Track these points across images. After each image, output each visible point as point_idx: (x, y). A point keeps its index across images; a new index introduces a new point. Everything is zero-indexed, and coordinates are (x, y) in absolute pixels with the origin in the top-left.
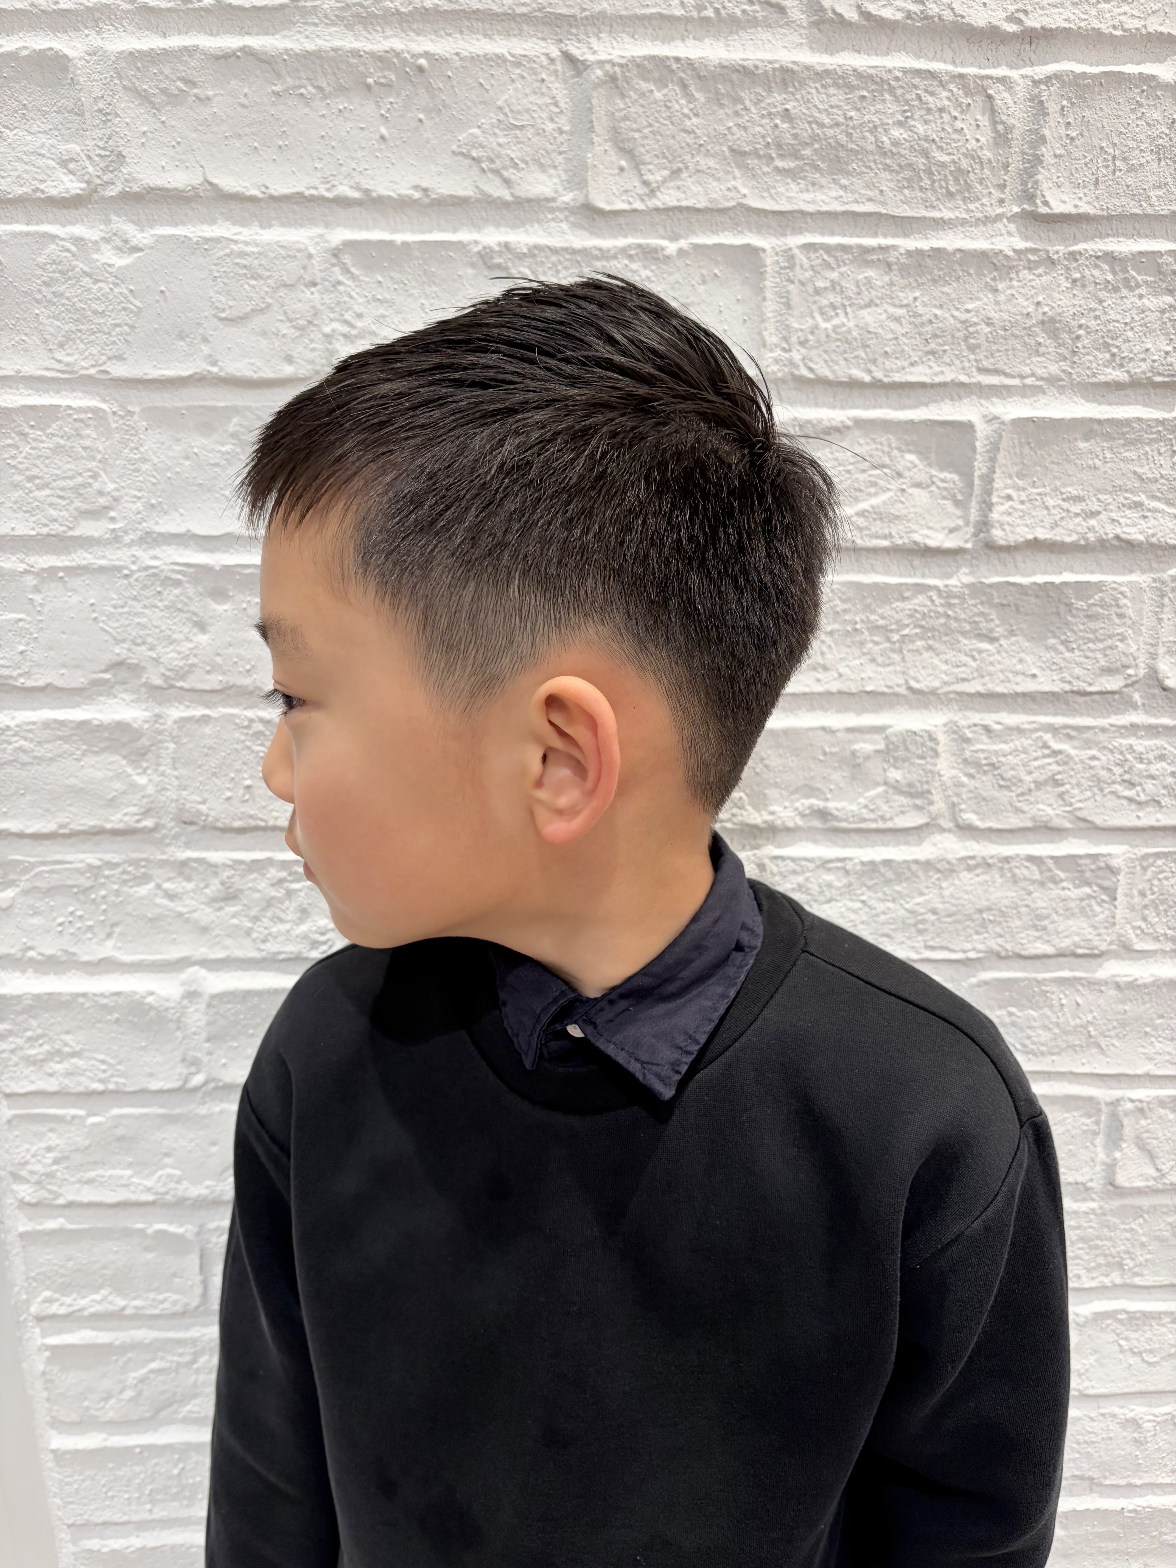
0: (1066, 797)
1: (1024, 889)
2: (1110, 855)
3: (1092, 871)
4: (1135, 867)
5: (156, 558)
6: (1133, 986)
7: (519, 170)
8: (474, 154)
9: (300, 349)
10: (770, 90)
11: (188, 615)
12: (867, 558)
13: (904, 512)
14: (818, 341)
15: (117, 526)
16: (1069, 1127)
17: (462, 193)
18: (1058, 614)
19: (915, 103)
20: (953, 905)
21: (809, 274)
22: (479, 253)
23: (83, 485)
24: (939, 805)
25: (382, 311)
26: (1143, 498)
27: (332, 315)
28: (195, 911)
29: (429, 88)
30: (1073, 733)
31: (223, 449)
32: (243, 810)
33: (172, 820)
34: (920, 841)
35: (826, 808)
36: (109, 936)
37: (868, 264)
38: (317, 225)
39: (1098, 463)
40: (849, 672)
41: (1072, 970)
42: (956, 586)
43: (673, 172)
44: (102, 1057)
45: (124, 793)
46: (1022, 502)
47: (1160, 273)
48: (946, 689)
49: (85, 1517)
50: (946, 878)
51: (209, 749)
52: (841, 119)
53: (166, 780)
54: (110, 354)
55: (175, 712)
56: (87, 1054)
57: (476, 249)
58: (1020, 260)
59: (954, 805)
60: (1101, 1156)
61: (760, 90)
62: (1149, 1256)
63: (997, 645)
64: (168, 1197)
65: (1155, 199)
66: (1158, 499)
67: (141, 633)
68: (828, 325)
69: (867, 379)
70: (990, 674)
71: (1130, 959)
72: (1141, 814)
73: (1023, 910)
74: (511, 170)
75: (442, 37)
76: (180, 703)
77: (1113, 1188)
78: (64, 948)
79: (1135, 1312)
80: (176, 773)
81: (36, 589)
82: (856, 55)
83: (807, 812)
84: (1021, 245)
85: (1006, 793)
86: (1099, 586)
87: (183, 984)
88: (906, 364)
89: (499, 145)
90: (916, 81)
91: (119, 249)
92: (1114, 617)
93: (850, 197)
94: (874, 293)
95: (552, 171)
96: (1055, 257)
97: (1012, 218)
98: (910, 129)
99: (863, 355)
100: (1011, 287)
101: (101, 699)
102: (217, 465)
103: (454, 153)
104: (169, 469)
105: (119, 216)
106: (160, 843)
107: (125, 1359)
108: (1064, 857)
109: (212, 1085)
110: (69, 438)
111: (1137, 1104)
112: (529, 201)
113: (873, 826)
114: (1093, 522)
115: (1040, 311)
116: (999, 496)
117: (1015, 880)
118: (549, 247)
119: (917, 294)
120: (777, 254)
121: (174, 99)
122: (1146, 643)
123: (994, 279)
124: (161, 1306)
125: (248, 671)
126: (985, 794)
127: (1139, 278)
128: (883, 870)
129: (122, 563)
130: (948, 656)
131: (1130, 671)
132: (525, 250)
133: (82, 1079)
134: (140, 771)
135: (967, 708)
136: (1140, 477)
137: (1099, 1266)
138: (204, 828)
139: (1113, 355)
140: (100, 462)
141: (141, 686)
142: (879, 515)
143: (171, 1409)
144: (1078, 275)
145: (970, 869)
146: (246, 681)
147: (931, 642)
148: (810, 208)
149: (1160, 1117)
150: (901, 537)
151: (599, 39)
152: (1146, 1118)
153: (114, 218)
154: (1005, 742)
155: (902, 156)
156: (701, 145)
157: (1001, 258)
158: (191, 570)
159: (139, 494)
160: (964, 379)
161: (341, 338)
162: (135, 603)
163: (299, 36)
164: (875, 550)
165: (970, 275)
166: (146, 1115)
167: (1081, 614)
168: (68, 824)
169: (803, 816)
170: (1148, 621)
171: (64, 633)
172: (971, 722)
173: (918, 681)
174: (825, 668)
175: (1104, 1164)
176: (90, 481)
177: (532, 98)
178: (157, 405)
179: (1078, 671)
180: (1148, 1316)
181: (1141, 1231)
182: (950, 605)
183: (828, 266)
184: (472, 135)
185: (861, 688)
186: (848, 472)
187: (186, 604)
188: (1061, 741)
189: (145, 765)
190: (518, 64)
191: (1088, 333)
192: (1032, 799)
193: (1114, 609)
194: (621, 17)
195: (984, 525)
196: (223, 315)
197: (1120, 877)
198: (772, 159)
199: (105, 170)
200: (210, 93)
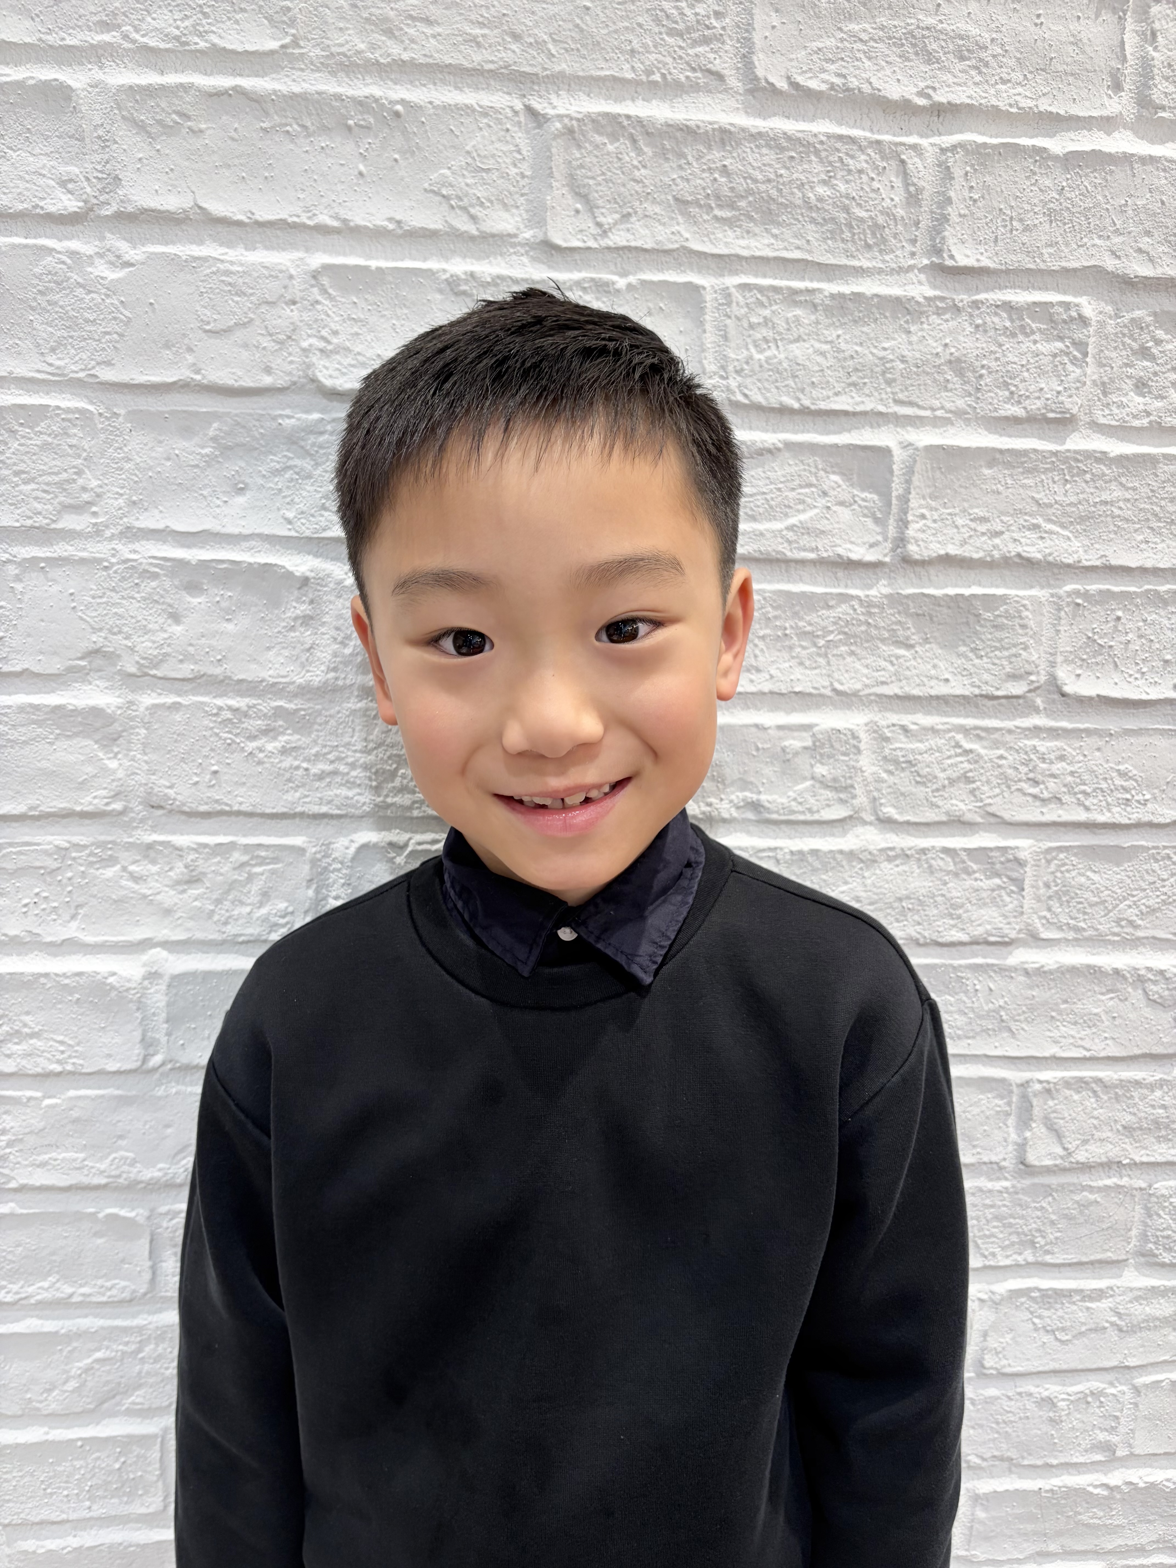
0: (977, 793)
1: (940, 880)
2: (1017, 848)
3: (1002, 863)
4: (1039, 860)
5: (135, 552)
6: (1040, 972)
7: (485, 208)
8: (444, 192)
9: (279, 361)
10: (710, 148)
11: (164, 607)
12: (796, 569)
13: (829, 527)
14: (752, 371)
15: (99, 521)
16: (984, 1108)
17: (432, 226)
18: (967, 623)
19: (837, 165)
20: (875, 894)
21: (744, 311)
22: (446, 280)
23: (67, 481)
24: (862, 799)
25: (356, 329)
26: (1040, 520)
27: (309, 332)
28: (158, 893)
29: (404, 131)
30: (983, 734)
31: (203, 452)
32: (209, 795)
33: (140, 803)
34: (844, 833)
35: (758, 800)
36: (73, 917)
37: (797, 304)
38: (298, 250)
39: (1001, 488)
40: (779, 674)
41: (985, 957)
42: (876, 597)
43: (623, 216)
44: (61, 1038)
45: (95, 776)
46: (935, 521)
47: (1052, 321)
48: (867, 691)
49: (22, 1516)
50: (868, 867)
51: (178, 735)
52: (772, 176)
53: (136, 765)
54: (99, 359)
55: (148, 699)
56: (45, 1035)
57: (444, 277)
58: (930, 306)
59: (875, 799)
60: (1013, 1136)
61: (701, 148)
62: (1059, 1234)
63: (913, 651)
64: (121, 1180)
65: (1047, 256)
66: (1054, 523)
67: (118, 622)
68: (761, 357)
69: (796, 406)
70: (906, 678)
71: (1037, 947)
72: (1044, 810)
73: (939, 899)
74: (478, 208)
75: (416, 86)
76: (152, 691)
77: (1025, 1167)
78: (28, 929)
79: (1047, 1290)
80: (146, 758)
81: (18, 578)
82: (786, 120)
83: (742, 804)
84: (931, 293)
85: (922, 789)
86: (1004, 599)
87: (144, 965)
88: (830, 393)
89: (467, 185)
90: (839, 145)
91: (111, 263)
92: (1017, 627)
93: (780, 244)
94: (802, 330)
95: (514, 211)
96: (960, 305)
97: (922, 270)
98: (833, 187)
99: (793, 384)
100: (922, 330)
101: (77, 685)
102: (197, 466)
103: (425, 190)
104: (150, 468)
105: (113, 233)
106: (128, 827)
107: (70, 1348)
108: (975, 849)
109: (169, 1066)
110: (56, 436)
111: (1045, 1084)
112: (493, 236)
113: (801, 817)
114: (997, 541)
115: (948, 352)
116: (914, 515)
117: (931, 870)
118: (510, 278)
119: (840, 332)
120: (716, 292)
121: (170, 130)
122: (1046, 653)
123: (907, 322)
124: (109, 1293)
125: (219, 660)
126: (903, 789)
127: (1033, 326)
128: (810, 859)
129: (102, 556)
130: (869, 661)
131: (1033, 678)
132: (489, 280)
133: (39, 1060)
134: (111, 755)
135: (886, 709)
136: (1037, 502)
137: (1013, 1244)
138: (170, 811)
139: (1012, 393)
140: (85, 459)
141: (115, 673)
142: (806, 530)
143: (113, 1401)
144: (980, 321)
145: (890, 859)
146: (218, 671)
147: (853, 648)
148: (745, 253)
149: (1066, 1098)
150: (826, 551)
151: (559, 95)
152: (1053, 1099)
153: (108, 235)
154: (921, 741)
155: (826, 211)
156: (648, 194)
157: (913, 303)
158: (169, 564)
159: (122, 492)
160: (882, 409)
161: (317, 352)
162: (113, 594)
163: (286, 79)
164: (802, 562)
165: (886, 317)
166: (102, 1096)
167: (988, 624)
168: (39, 805)
169: (738, 808)
170: (1047, 632)
171: (42, 621)
172: (889, 722)
173: (842, 684)
174: (758, 670)
175: (1016, 1144)
176: (75, 477)
177: (498, 145)
178: (142, 408)
179: (986, 676)
180: (1060, 1294)
181: (1050, 1210)
182: (870, 614)
183: (762, 305)
184: (443, 175)
185: (790, 689)
186: (779, 490)
187: (162, 597)
188: (971, 741)
189: (116, 750)
190: (485, 115)
191: (990, 373)
192: (946, 795)
193: (1017, 620)
194: (578, 77)
195: (901, 541)
196: (208, 327)
197: (1027, 869)
198: (712, 208)
199: (102, 191)
200: (203, 126)
